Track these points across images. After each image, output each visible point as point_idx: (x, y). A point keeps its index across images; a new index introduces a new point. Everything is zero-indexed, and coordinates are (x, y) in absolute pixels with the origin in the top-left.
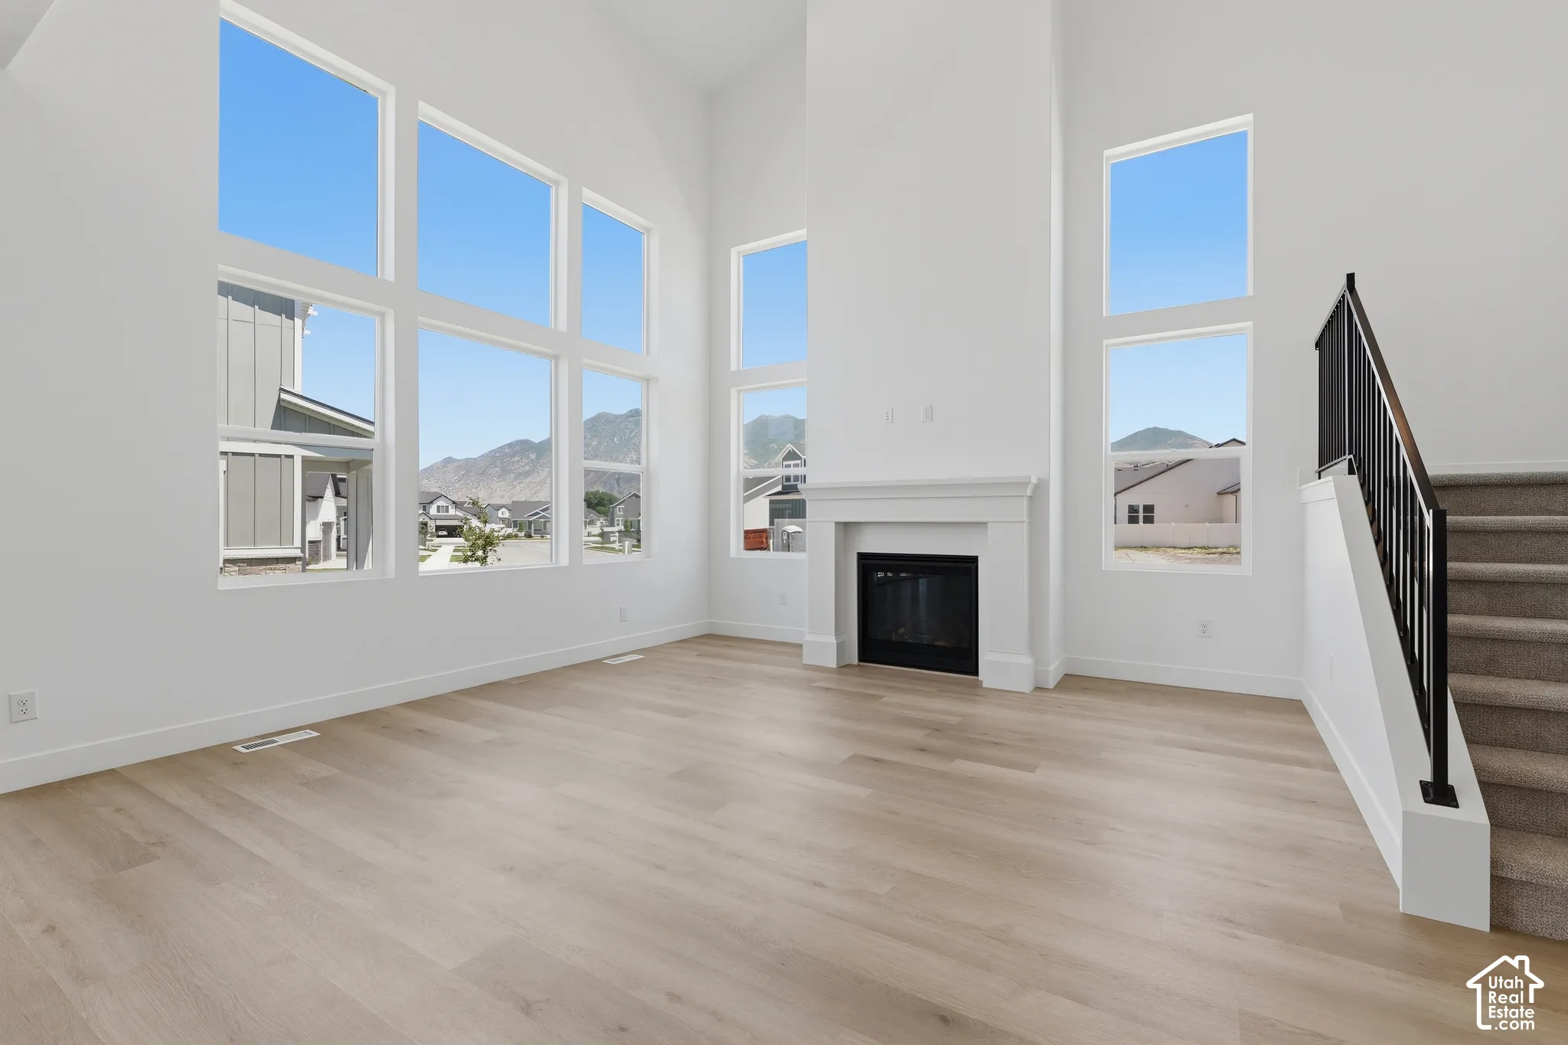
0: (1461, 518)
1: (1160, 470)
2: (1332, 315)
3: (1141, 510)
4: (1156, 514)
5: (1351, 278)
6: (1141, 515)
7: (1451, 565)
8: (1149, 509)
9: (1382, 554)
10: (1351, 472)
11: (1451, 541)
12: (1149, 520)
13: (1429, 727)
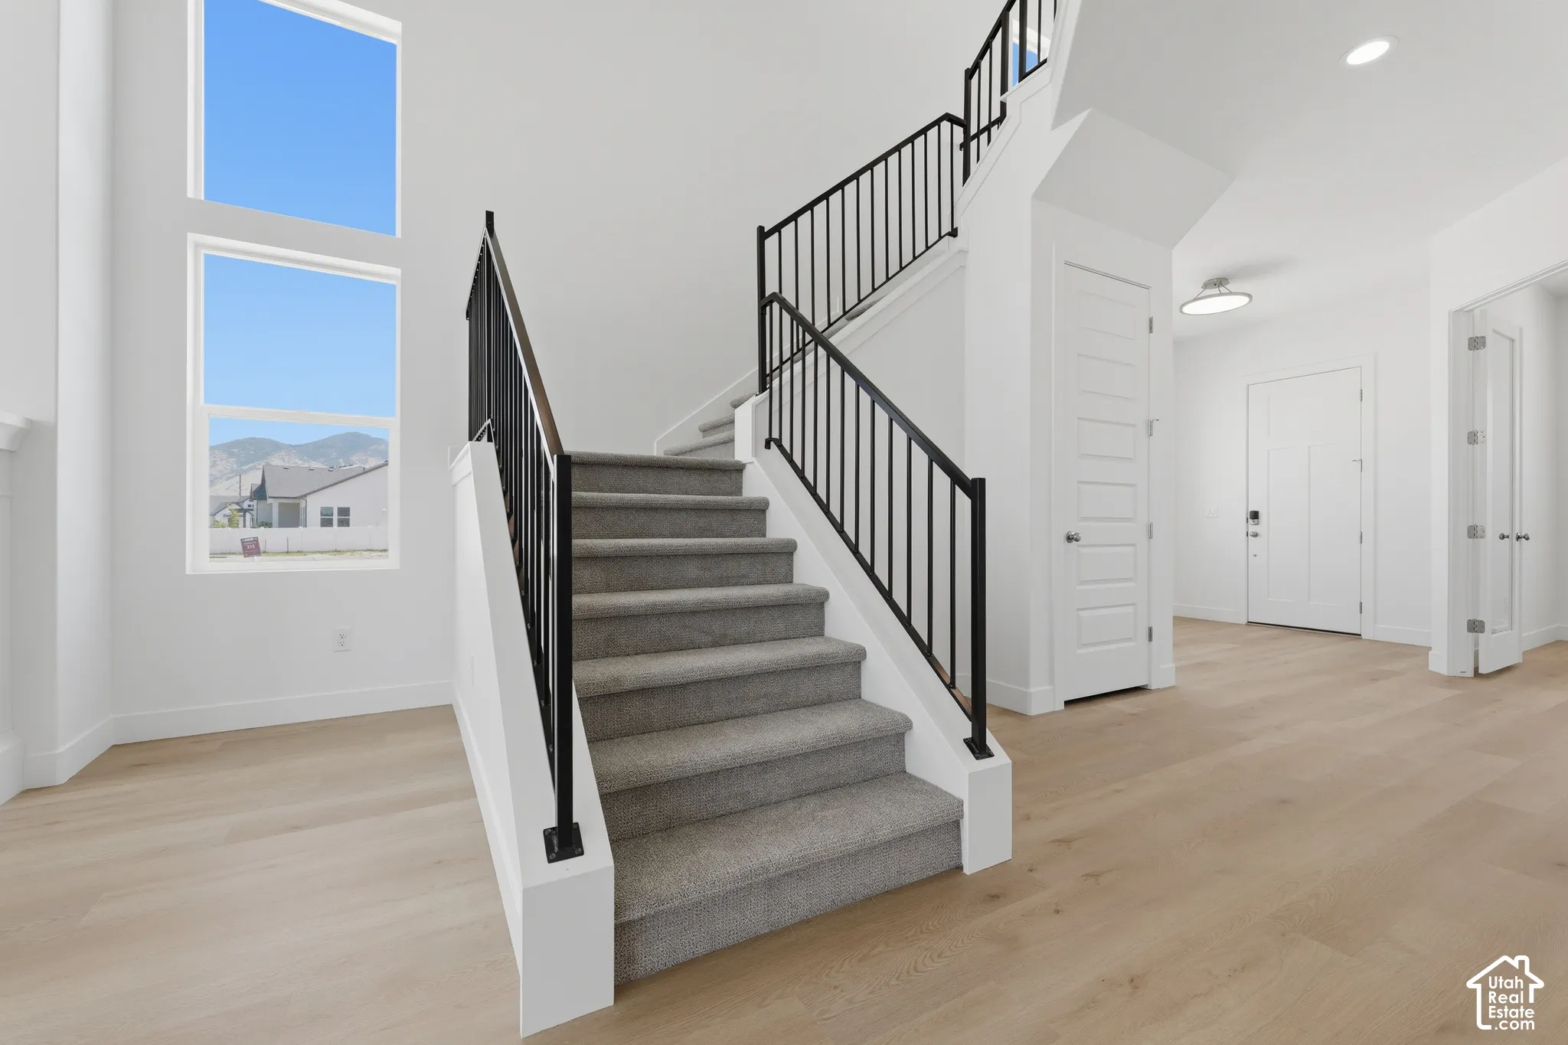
0: (584, 494)
1: (354, 474)
2: (476, 271)
3: (335, 512)
4: (352, 518)
5: (490, 216)
6: (335, 518)
7: (576, 542)
8: (344, 512)
9: (513, 532)
10: (490, 440)
11: (576, 518)
12: (344, 523)
13: (554, 749)
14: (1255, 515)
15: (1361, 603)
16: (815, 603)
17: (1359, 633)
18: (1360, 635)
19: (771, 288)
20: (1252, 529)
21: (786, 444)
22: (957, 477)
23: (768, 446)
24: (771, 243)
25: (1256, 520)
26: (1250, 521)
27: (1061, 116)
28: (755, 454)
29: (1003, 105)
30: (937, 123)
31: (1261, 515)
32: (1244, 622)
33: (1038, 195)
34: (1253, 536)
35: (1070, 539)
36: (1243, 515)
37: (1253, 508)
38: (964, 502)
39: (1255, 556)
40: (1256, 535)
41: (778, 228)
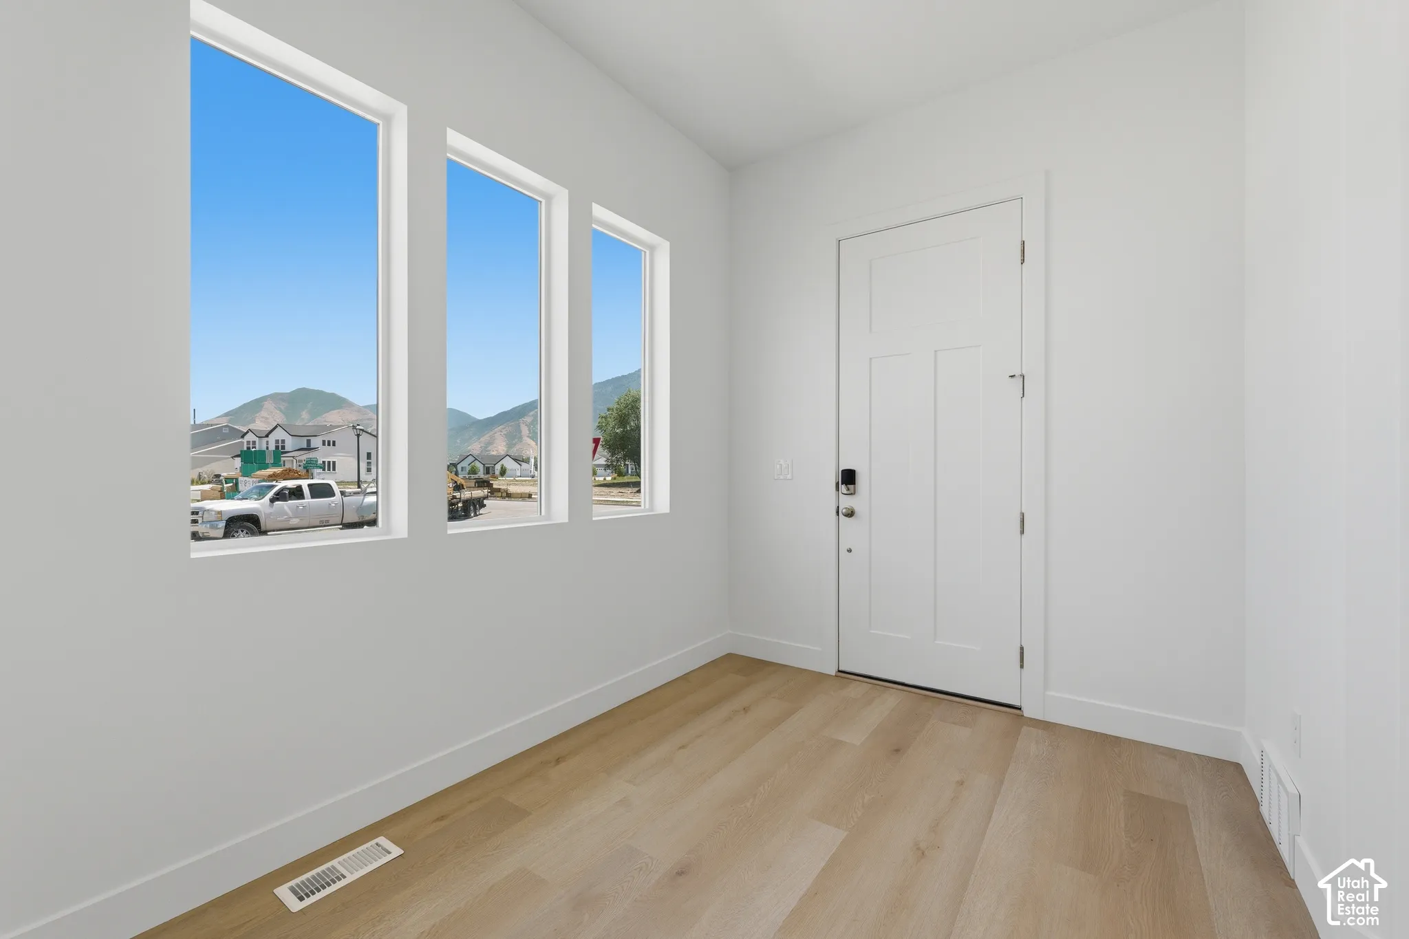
14: (849, 477)
15: (1022, 649)
17: (1016, 703)
18: (1020, 709)
20: (846, 502)
25: (851, 487)
26: (843, 488)
31: (861, 479)
32: (833, 672)
34: (846, 516)
36: (832, 477)
37: (846, 465)
39: (850, 551)
40: (850, 514)
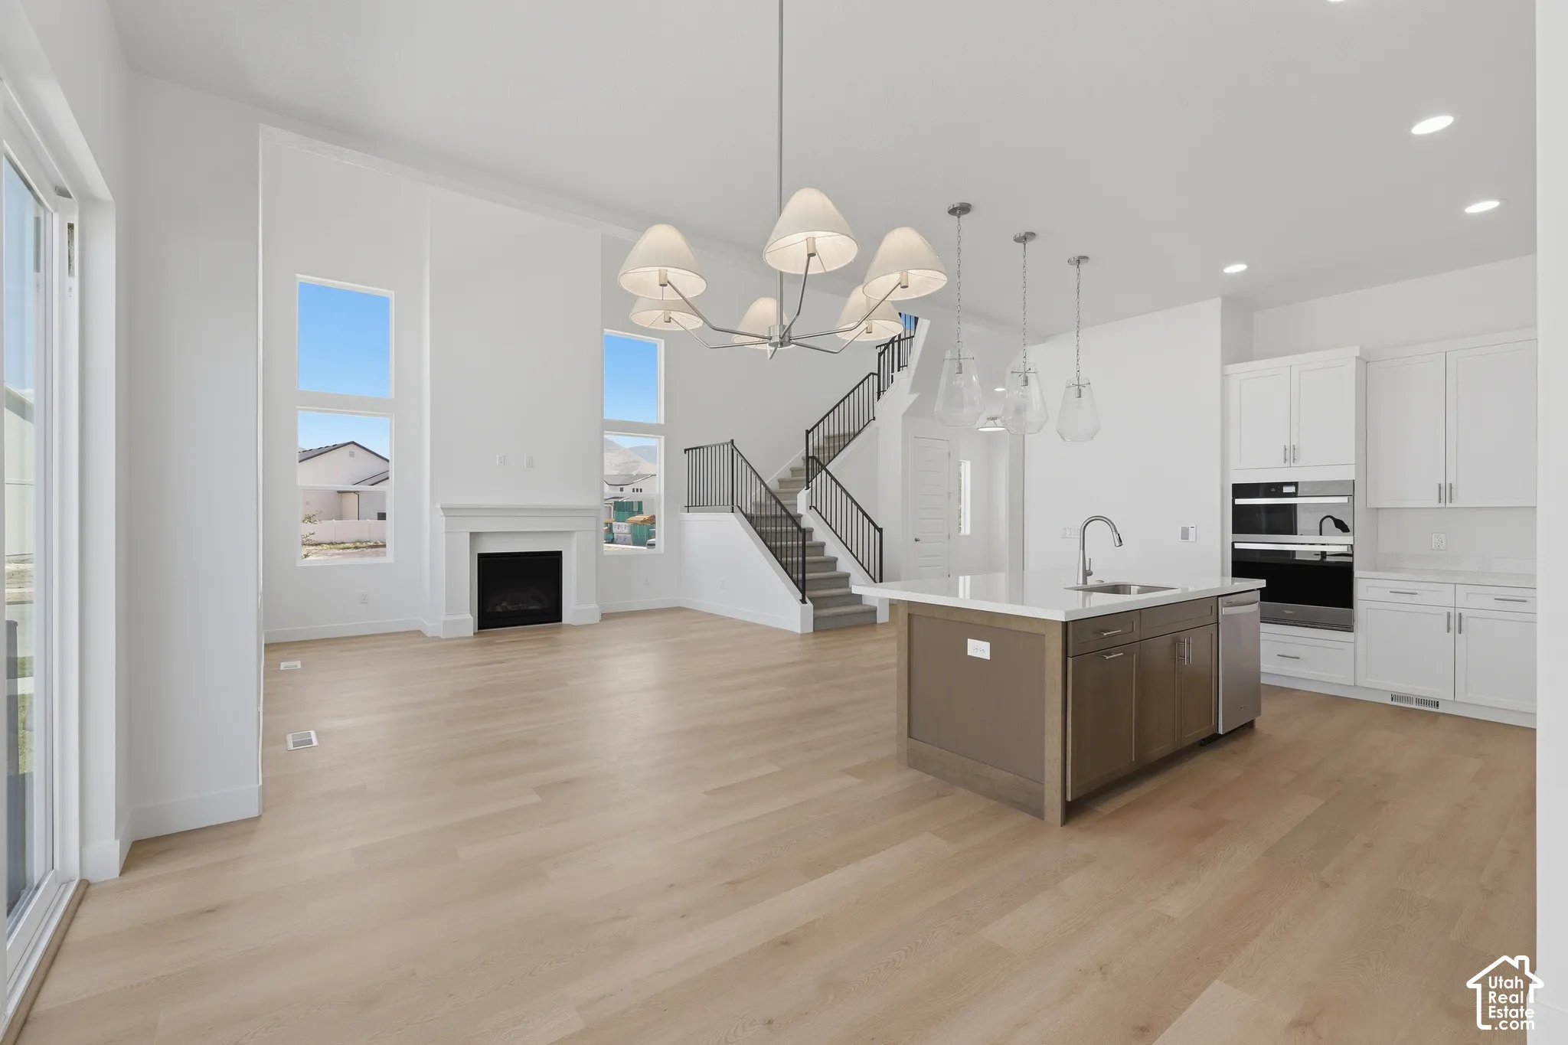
5: (732, 441)
16: (833, 561)
19: (810, 454)
21: (819, 508)
22: (876, 527)
23: (810, 509)
24: (810, 435)
27: (913, 390)
28: (807, 512)
29: (892, 376)
30: (868, 377)
33: (904, 415)
35: (916, 540)
38: (878, 534)
41: (812, 429)
